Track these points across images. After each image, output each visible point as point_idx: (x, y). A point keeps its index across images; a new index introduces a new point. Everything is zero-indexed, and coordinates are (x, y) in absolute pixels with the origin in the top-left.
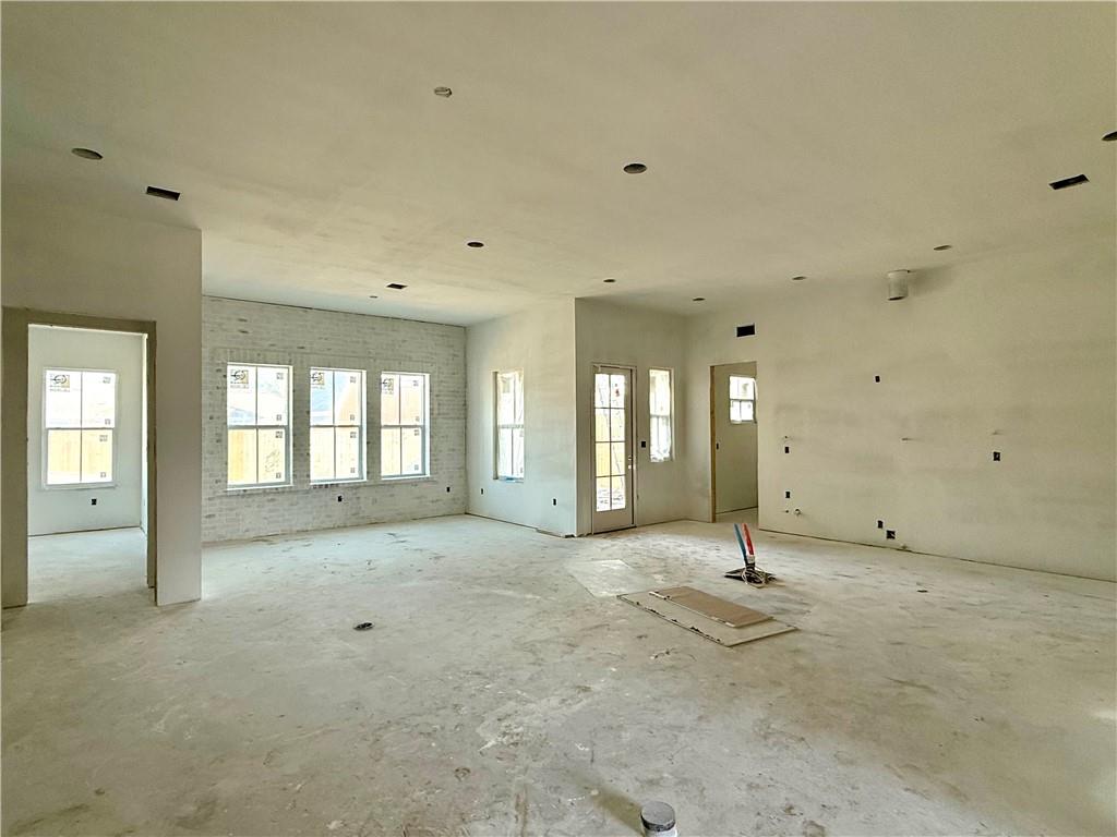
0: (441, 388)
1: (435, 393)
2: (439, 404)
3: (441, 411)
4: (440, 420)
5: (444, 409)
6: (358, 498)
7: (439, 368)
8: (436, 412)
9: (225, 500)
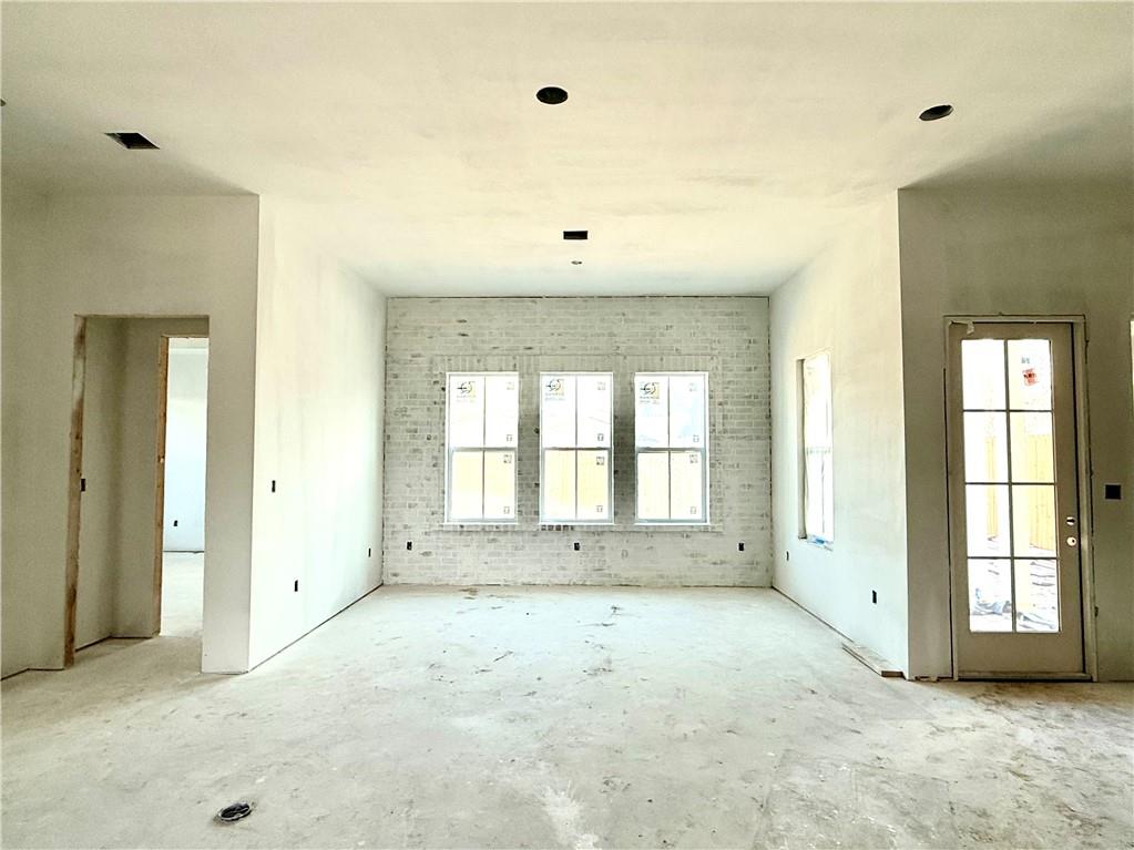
0: (728, 392)
1: (718, 400)
2: (724, 417)
3: (728, 427)
4: (726, 442)
5: (733, 424)
6: (602, 548)
7: (724, 362)
8: (719, 427)
9: (441, 536)
